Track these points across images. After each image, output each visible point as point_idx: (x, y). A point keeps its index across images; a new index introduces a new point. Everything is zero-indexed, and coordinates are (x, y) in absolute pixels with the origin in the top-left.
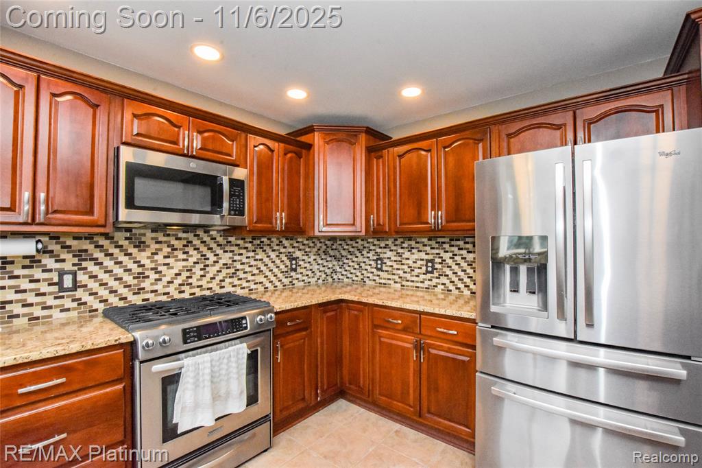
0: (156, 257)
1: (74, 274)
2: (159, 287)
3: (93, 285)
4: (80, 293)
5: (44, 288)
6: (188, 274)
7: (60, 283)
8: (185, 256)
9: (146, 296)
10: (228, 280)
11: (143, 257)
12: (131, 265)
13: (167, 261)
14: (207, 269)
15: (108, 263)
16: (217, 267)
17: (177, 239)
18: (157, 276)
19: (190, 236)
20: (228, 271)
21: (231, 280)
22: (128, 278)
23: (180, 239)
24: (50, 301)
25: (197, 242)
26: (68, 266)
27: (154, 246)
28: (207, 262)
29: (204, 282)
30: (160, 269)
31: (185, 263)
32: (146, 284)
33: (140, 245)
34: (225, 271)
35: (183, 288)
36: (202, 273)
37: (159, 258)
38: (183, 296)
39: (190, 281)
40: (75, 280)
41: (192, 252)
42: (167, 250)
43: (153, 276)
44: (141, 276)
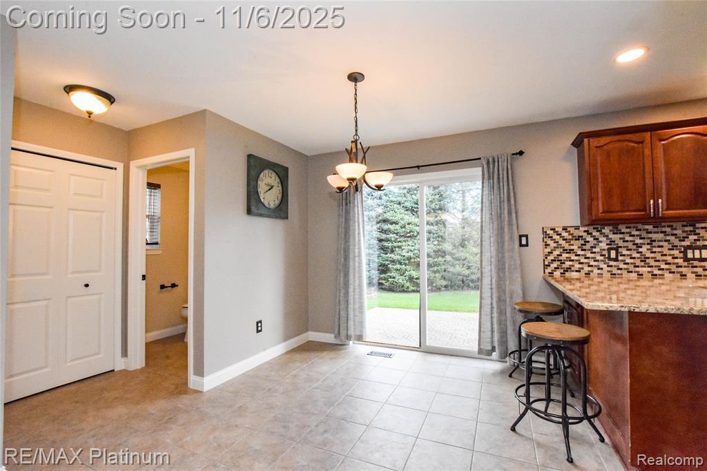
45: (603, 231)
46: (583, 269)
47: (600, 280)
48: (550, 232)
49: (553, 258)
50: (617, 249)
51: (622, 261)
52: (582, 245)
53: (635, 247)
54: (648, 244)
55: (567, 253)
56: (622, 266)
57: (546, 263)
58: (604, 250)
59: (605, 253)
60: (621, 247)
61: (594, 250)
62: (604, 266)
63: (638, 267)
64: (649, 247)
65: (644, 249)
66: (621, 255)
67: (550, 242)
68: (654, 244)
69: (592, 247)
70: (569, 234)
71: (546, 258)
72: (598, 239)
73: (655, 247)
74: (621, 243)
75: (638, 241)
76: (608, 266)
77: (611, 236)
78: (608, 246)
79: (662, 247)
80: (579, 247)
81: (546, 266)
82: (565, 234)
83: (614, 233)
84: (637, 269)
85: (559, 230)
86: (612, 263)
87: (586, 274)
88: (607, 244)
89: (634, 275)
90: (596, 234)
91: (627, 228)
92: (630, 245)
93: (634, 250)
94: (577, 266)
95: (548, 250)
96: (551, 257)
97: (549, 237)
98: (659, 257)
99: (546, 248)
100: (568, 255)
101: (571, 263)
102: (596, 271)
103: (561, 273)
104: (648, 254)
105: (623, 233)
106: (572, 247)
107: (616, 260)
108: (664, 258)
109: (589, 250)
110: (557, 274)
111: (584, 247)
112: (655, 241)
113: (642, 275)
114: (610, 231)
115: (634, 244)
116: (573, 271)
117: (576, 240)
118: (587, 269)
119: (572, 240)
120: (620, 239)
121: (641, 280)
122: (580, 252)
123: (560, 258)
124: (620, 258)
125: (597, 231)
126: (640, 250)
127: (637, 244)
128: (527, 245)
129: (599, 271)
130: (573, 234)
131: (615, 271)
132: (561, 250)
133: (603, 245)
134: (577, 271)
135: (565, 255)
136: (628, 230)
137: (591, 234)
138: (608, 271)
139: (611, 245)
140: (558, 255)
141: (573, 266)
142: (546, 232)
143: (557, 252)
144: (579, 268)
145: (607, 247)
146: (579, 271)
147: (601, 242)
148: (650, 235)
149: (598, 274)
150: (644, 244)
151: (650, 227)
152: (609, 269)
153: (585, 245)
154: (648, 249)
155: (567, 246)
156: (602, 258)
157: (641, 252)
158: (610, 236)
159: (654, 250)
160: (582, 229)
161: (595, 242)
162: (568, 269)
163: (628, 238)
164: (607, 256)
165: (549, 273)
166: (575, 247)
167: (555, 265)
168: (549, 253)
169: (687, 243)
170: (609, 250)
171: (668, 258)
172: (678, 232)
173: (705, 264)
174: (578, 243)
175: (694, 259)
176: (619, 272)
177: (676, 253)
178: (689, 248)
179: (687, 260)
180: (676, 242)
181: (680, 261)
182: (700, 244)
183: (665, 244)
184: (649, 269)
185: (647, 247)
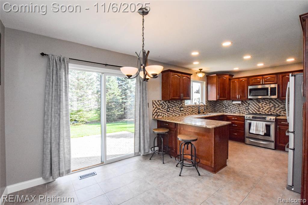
0: (262, 105)
1: (248, 107)
2: (263, 111)
3: (251, 109)
4: (249, 110)
5: (244, 109)
6: (270, 109)
7: (246, 108)
8: (269, 105)
9: (260, 112)
10: (282, 112)
11: (260, 105)
12: (257, 106)
13: (265, 106)
14: (276, 108)
15: (253, 105)
16: (279, 108)
17: (267, 101)
18: (263, 109)
19: (271, 100)
20: (282, 109)
21: (283, 112)
22: (257, 108)
23: (268, 101)
24: (245, 111)
25: (272, 102)
26: (247, 105)
27: (262, 103)
28: (276, 107)
29: (274, 111)
30: (263, 107)
31: (269, 106)
32: (260, 110)
33: (259, 102)
34: (281, 109)
35: (269, 112)
36: (274, 109)
37: (263, 105)
38: (269, 114)
39: (271, 111)
40: (248, 108)
41: (271, 104)
42: (265, 103)
43: (262, 109)
44: (259, 108)
48: (154, 102)
56: (170, 113)
59: (167, 109)
62: (166, 114)
67: (154, 106)
68: (176, 106)
69: (164, 108)
72: (165, 105)
74: (170, 106)
75: (173, 105)
77: (168, 104)
81: (153, 115)
82: (158, 103)
85: (157, 101)
86: (168, 112)
89: (172, 115)
90: (165, 103)
91: (171, 101)
92: (171, 106)
94: (161, 114)
95: (154, 109)
96: (154, 112)
97: (154, 104)
101: (159, 113)
103: (157, 117)
104: (175, 110)
105: (170, 103)
106: (160, 108)
111: (162, 108)
114: (168, 102)
118: (163, 115)
122: (162, 109)
124: (170, 111)
129: (165, 115)
130: (160, 103)
132: (157, 109)
133: (166, 107)
135: (158, 110)
143: (156, 110)
148: (175, 104)
151: (175, 101)
155: (158, 107)
156: (166, 111)
157: (173, 109)
160: (162, 101)
162: (159, 115)
163: (171, 105)
165: (154, 117)
167: (155, 114)
169: (180, 106)
170: (168, 108)
171: (178, 110)
172: (179, 103)
173: (183, 111)
174: (161, 106)
175: (181, 110)
176: (169, 115)
177: (179, 109)
178: (181, 107)
179: (180, 110)
180: (179, 106)
181: (179, 111)
182: (182, 106)
183: (177, 106)
184: (174, 114)
185: (174, 107)
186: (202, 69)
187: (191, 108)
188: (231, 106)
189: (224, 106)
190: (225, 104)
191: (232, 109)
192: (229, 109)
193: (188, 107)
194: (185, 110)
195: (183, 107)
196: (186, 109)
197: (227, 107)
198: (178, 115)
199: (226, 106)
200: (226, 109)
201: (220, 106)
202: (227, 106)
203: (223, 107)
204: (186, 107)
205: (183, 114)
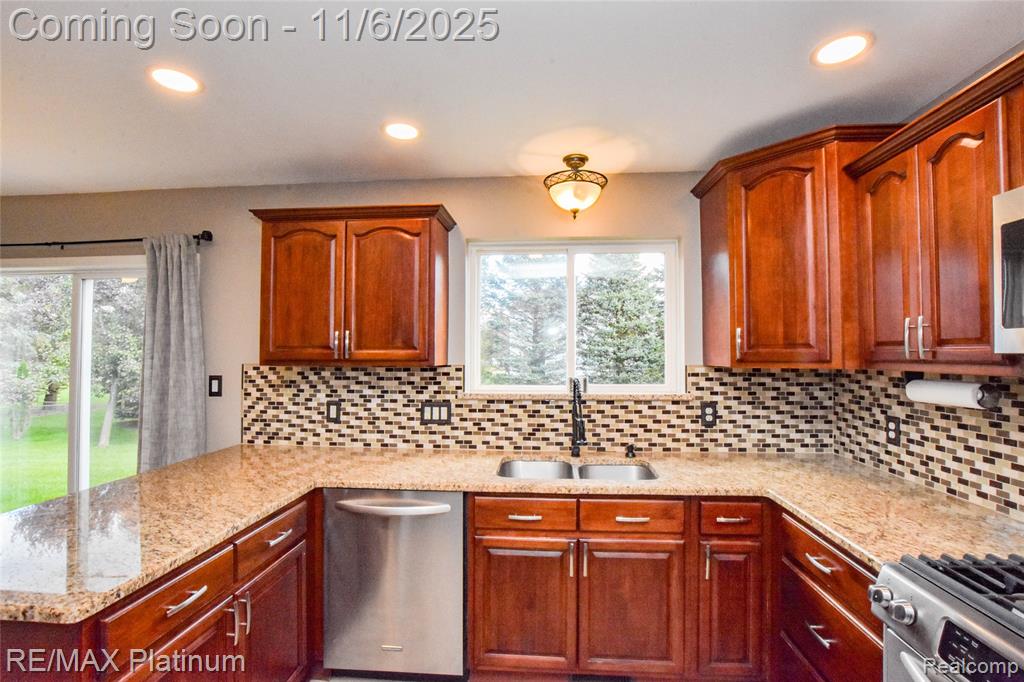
45: (323, 374)
46: (294, 434)
47: (315, 453)
48: (253, 373)
49: (254, 417)
50: (338, 404)
51: (345, 422)
52: (294, 395)
53: (361, 401)
54: (379, 396)
55: (274, 408)
56: (345, 431)
57: (245, 425)
58: (322, 404)
59: (323, 409)
60: (344, 400)
61: (310, 404)
62: (322, 431)
63: (365, 432)
64: (379, 401)
65: (373, 405)
66: (345, 414)
67: (251, 389)
68: (387, 397)
69: (307, 400)
70: (278, 378)
71: (245, 416)
72: (315, 387)
73: (387, 401)
74: (344, 395)
75: (367, 392)
76: (327, 431)
77: (333, 382)
78: (329, 399)
79: (395, 401)
80: (290, 399)
81: (244, 430)
82: (273, 376)
83: (336, 378)
84: (364, 436)
85: (265, 368)
86: (332, 426)
87: (298, 443)
88: (327, 396)
89: (360, 445)
90: (313, 378)
91: (353, 370)
92: (356, 397)
93: (362, 405)
94: (287, 430)
95: (249, 402)
96: (252, 415)
97: (250, 381)
98: (390, 415)
99: (246, 399)
100: (275, 412)
101: (278, 425)
102: (312, 439)
103: (265, 442)
104: (379, 413)
105: (348, 378)
106: (281, 399)
107: (337, 421)
108: (398, 419)
109: (303, 404)
110: (259, 442)
111: (297, 400)
112: (387, 392)
113: (369, 445)
114: (332, 374)
115: (361, 396)
116: (280, 438)
117: (287, 386)
118: (299, 435)
119: (281, 386)
120: (344, 387)
121: (368, 453)
122: (291, 408)
123: (264, 416)
124: (343, 418)
125: (315, 374)
126: (369, 405)
127: (365, 396)
128: (219, 394)
129: (316, 439)
130: (283, 377)
131: (336, 439)
132: (266, 403)
133: (322, 397)
134: (286, 438)
135: (271, 412)
136: (354, 374)
137: (307, 378)
138: (327, 439)
139: (331, 396)
140: (261, 412)
141: (281, 430)
142: (246, 373)
143: (260, 407)
144: (290, 434)
145: (325, 400)
146: (289, 439)
147: (319, 391)
148: (382, 383)
149: (315, 443)
150: (374, 396)
151: (382, 371)
152: (328, 435)
153: (298, 396)
154: (378, 405)
155: (274, 398)
156: (319, 417)
157: (370, 410)
158: (331, 383)
159: (387, 405)
161: (312, 391)
162: (274, 436)
163: (354, 387)
164: (326, 414)
165: (249, 441)
166: (284, 399)
167: (257, 427)
168: (250, 407)
169: (425, 396)
170: (329, 404)
171: (403, 420)
172: (416, 379)
173: (446, 429)
174: (289, 392)
175: (432, 421)
176: (341, 440)
177: (412, 411)
178: (428, 403)
179: (424, 422)
180: (413, 395)
181: (416, 424)
182: (440, 397)
183: (399, 397)
184: (379, 436)
185: (377, 401)
186: (583, 159)
187: (519, 412)
188: (925, 426)
189: (881, 418)
190: (884, 401)
191: (929, 449)
192: (913, 448)
193: (494, 406)
194: (469, 425)
195: (447, 403)
196: (477, 415)
197: (898, 432)
198: (402, 446)
199: (889, 419)
200: (892, 448)
201: (854, 407)
202: (895, 420)
203: (875, 424)
204: (477, 405)
205: (451, 442)
